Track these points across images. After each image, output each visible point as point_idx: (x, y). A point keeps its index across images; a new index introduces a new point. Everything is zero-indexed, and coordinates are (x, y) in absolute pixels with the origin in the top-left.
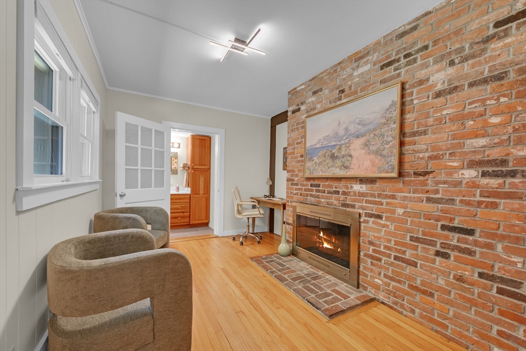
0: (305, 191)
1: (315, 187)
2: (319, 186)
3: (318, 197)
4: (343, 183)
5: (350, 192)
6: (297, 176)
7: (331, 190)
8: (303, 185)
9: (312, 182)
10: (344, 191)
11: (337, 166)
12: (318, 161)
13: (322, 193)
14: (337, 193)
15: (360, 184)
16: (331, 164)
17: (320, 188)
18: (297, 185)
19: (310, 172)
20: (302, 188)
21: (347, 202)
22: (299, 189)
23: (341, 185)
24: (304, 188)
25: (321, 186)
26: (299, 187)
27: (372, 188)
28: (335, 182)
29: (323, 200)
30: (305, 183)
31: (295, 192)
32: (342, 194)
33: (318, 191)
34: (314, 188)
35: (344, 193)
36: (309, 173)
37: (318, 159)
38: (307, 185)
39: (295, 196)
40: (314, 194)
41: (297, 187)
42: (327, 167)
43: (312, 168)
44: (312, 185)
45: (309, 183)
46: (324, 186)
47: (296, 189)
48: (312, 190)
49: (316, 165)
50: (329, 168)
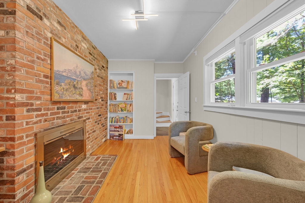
0: (51, 115)
1: (62, 109)
2: (64, 108)
3: (64, 118)
4: (78, 105)
5: (81, 109)
6: (38, 98)
7: (72, 110)
8: (48, 109)
9: (58, 106)
10: (79, 110)
11: (77, 93)
12: (65, 87)
13: (67, 113)
14: (75, 111)
15: (84, 104)
16: (74, 92)
17: (66, 110)
18: (39, 110)
19: (60, 96)
20: (47, 113)
21: (80, 116)
22: (43, 115)
23: (77, 106)
24: (49, 112)
25: (66, 108)
26: (43, 112)
27: (87, 106)
28: (75, 104)
29: (68, 119)
30: (51, 107)
31: (35, 120)
32: (78, 111)
33: (63, 113)
34: (61, 111)
35: (79, 111)
36: (58, 97)
37: (65, 85)
38: (53, 109)
39: (35, 126)
40: (61, 116)
41: (39, 113)
42: (72, 93)
43: (61, 93)
44: (58, 109)
45: (56, 107)
46: (69, 108)
47: (37, 116)
48: (58, 113)
49: (64, 91)
50: (73, 94)
